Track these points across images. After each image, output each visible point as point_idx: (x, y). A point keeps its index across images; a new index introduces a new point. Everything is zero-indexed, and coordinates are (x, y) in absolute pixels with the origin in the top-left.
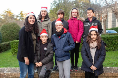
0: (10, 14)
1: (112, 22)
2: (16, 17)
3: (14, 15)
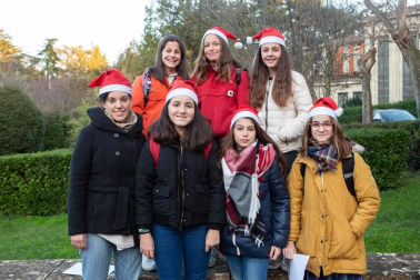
0: (8, 53)
1: (404, 76)
2: (29, 64)
3: (22, 57)
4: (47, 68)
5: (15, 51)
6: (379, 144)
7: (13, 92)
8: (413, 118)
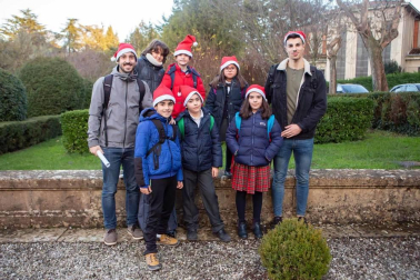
0: (33, 30)
1: (357, 58)
2: (52, 39)
3: (45, 33)
4: (68, 43)
5: (40, 28)
6: (353, 108)
7: (62, 62)
8: (367, 91)
